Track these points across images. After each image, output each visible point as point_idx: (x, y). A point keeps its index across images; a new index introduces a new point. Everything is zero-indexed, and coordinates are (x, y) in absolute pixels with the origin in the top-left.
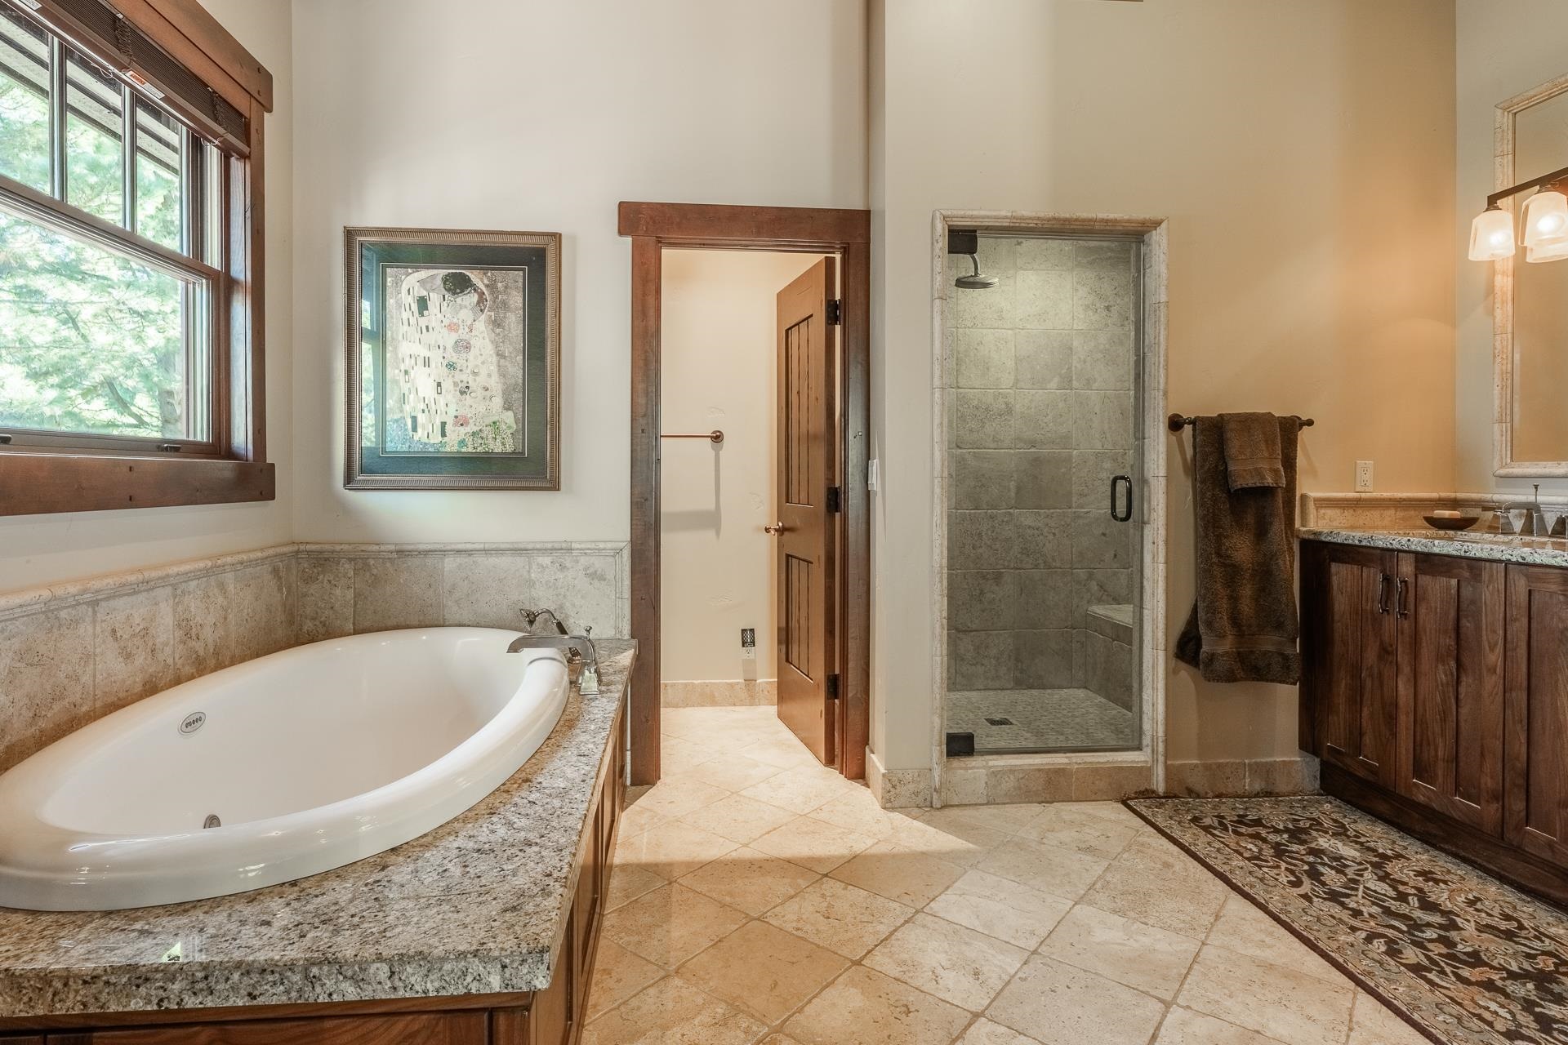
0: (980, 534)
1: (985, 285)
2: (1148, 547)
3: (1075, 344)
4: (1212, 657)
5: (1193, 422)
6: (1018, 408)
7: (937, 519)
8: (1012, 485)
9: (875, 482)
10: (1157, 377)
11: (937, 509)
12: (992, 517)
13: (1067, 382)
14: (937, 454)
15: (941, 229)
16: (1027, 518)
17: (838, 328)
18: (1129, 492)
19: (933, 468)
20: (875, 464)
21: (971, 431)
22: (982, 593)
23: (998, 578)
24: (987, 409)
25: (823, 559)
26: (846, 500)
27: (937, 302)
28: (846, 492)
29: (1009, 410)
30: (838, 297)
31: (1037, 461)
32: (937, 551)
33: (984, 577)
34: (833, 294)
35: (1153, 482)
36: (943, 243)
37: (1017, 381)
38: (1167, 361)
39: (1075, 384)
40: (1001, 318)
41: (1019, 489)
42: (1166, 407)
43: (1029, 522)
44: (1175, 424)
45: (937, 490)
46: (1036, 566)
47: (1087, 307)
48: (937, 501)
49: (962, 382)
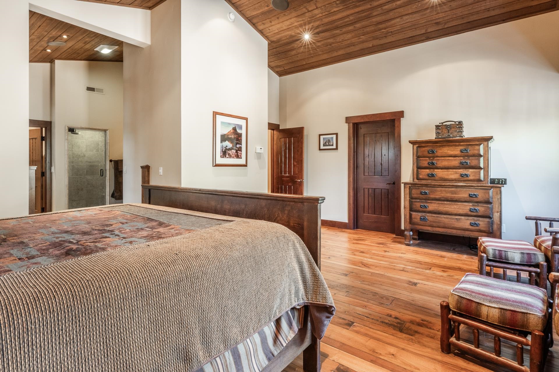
0: (78, 181)
1: (78, 134)
2: (106, 180)
3: (99, 143)
4: (116, 196)
5: (113, 161)
6: (87, 155)
7: (66, 177)
8: (85, 171)
9: (53, 170)
10: (108, 154)
11: (66, 175)
12: (80, 177)
13: (98, 150)
14: (66, 166)
15: (67, 128)
16: (89, 177)
17: (44, 142)
18: (103, 172)
19: (65, 168)
20: (53, 168)
21: (75, 160)
22: (78, 193)
23: (82, 189)
24: (79, 156)
25: (40, 186)
26: (46, 174)
27: (66, 141)
28: (46, 173)
29: (84, 156)
30: (44, 135)
31: (91, 166)
32: (66, 182)
33: (79, 190)
34: (43, 135)
35: (107, 170)
36: (67, 130)
37: (86, 150)
38: (109, 151)
39: (99, 151)
40: (83, 137)
41: (87, 171)
42: (109, 159)
43: (89, 178)
44: (111, 161)
45: (66, 172)
46: (91, 187)
47: (102, 136)
48: (66, 173)
49: (73, 150)
